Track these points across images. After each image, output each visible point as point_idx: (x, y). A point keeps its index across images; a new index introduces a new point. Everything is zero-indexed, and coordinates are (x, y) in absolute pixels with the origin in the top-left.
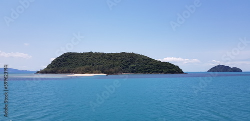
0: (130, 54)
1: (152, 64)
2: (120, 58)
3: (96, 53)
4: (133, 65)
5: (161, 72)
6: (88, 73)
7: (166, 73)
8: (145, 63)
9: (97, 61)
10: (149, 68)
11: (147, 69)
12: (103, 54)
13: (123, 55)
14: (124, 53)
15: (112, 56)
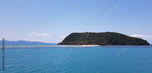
0: (112, 33)
1: (128, 39)
2: (106, 35)
3: (90, 32)
4: (115, 40)
5: (134, 44)
6: (89, 44)
7: (138, 45)
8: (123, 39)
9: (91, 38)
10: (126, 42)
11: (124, 42)
12: (95, 33)
13: (107, 33)
14: (108, 32)
15: (100, 34)
